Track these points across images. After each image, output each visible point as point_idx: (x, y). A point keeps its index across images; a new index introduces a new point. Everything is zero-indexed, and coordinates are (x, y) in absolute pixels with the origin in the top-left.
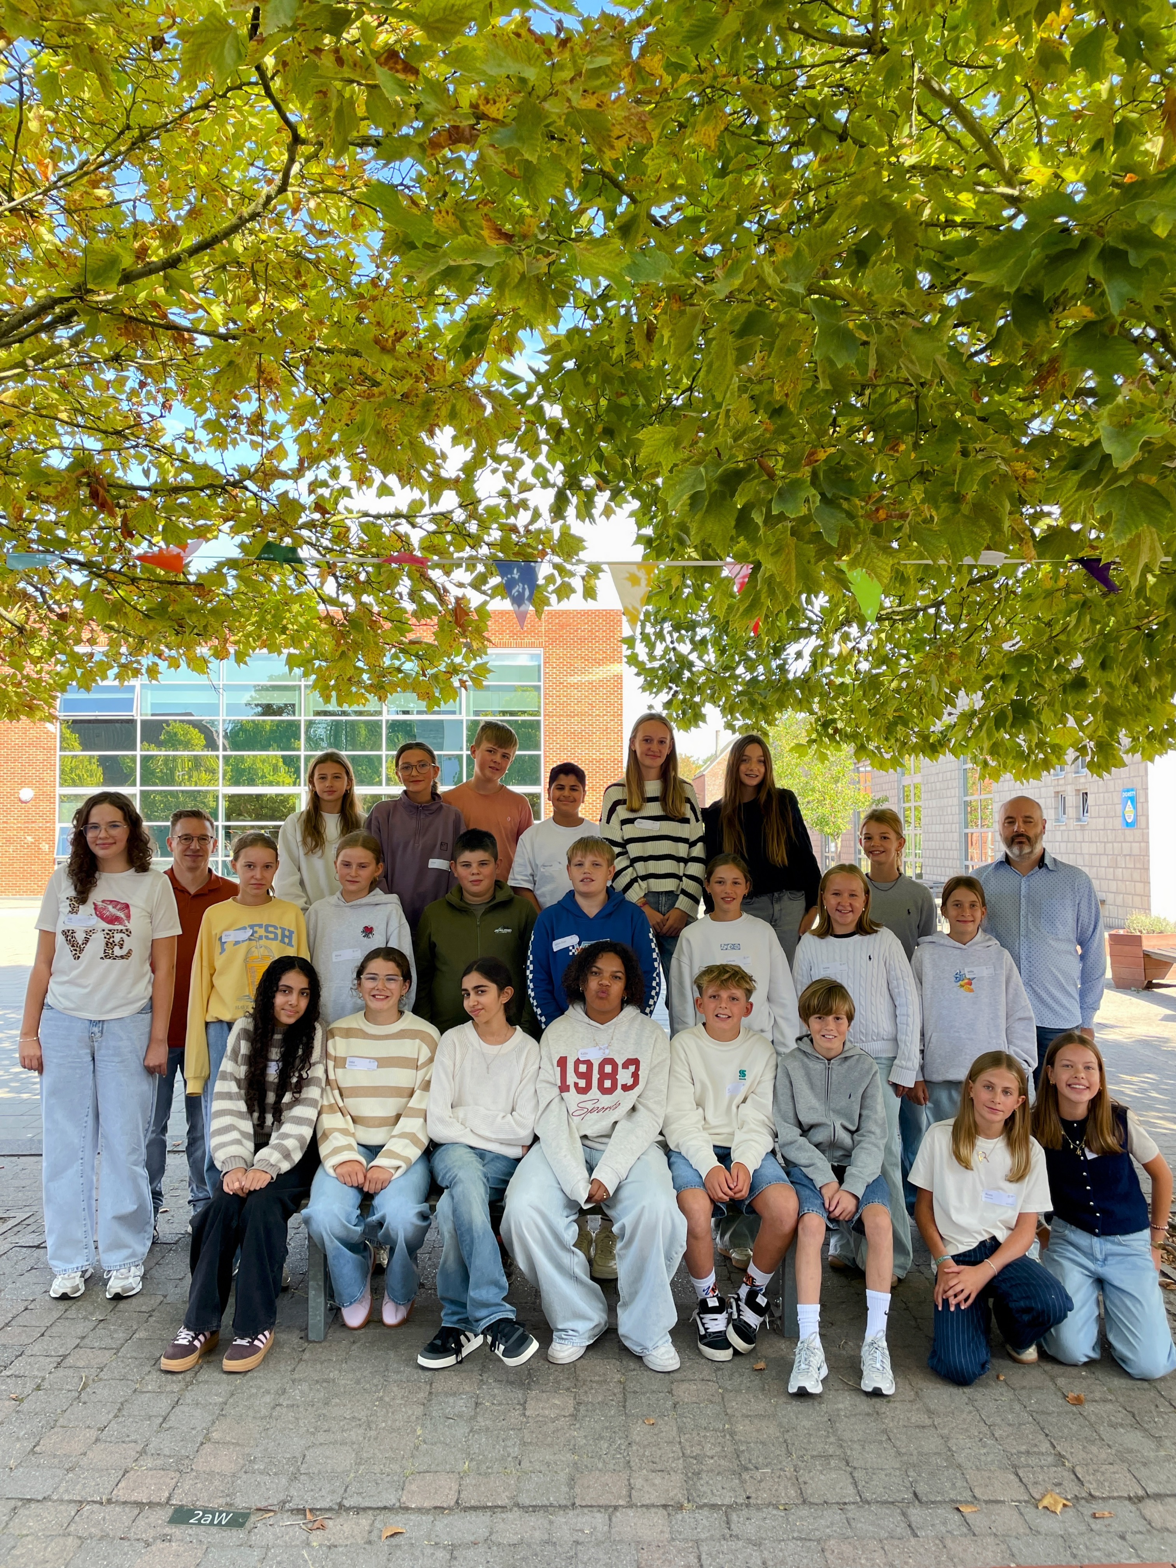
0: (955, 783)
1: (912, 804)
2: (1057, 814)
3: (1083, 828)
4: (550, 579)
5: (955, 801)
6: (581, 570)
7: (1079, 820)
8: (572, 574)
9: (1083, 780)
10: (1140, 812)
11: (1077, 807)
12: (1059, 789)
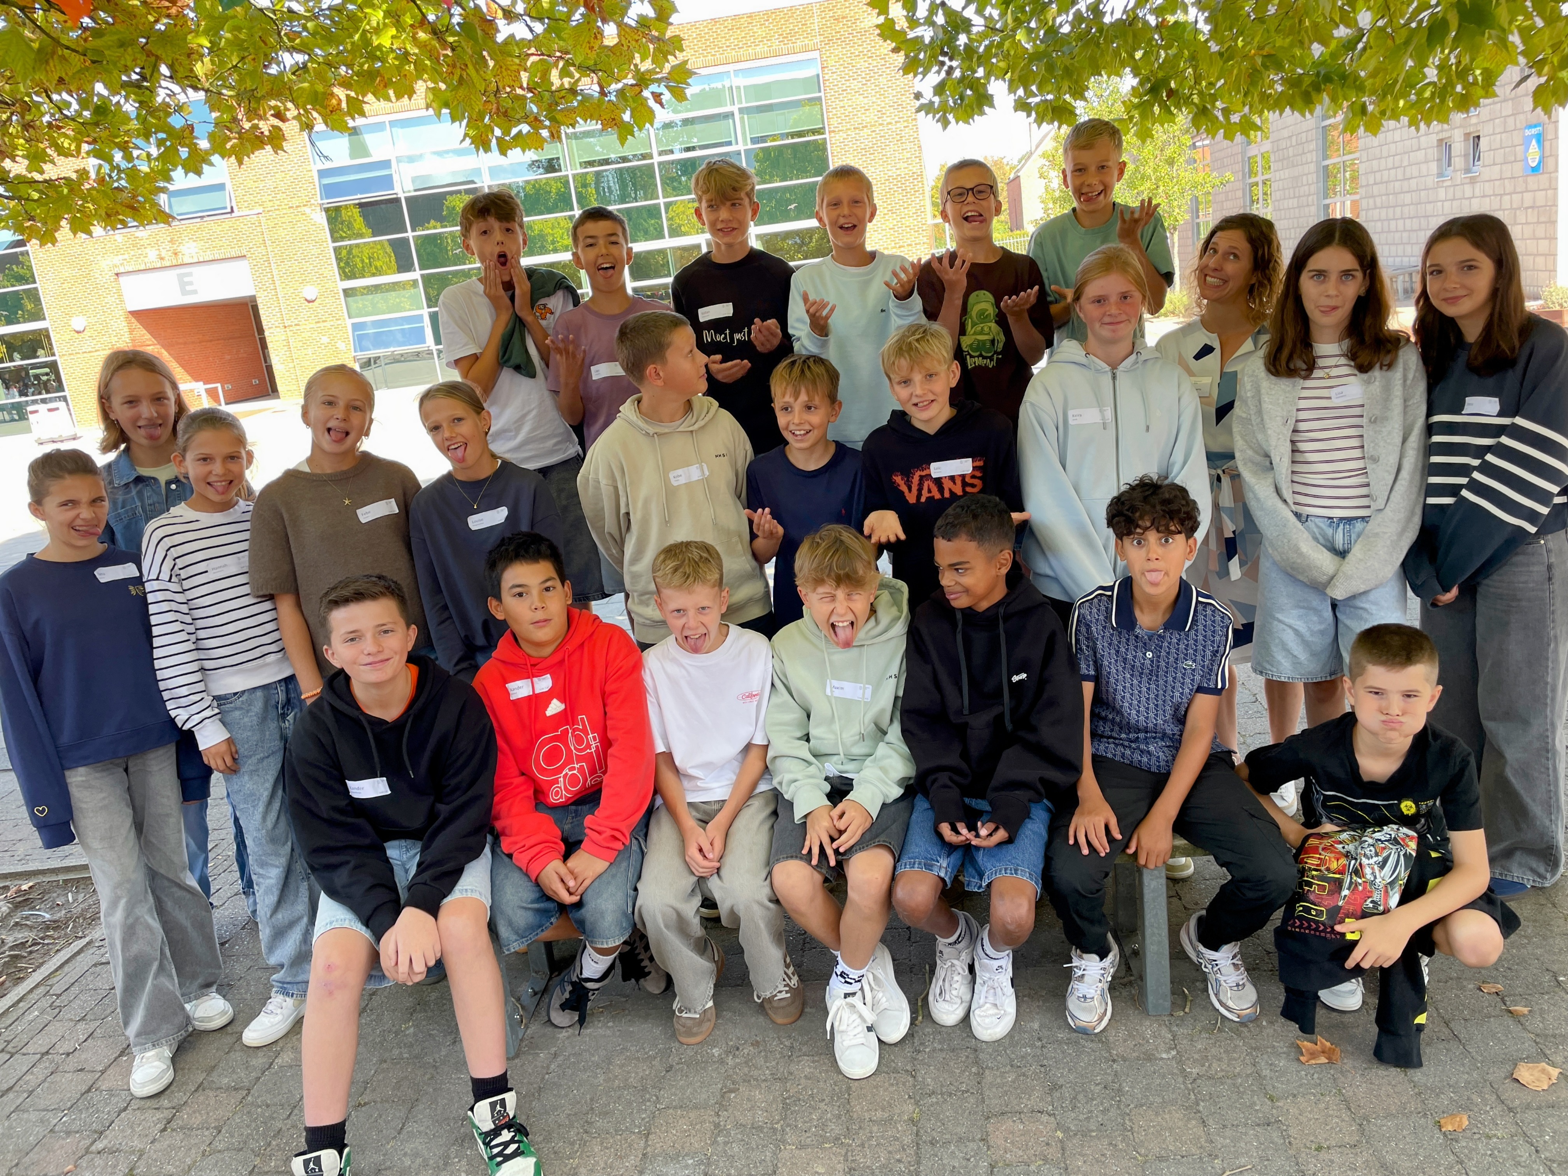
0: (1313, 146)
1: (1259, 179)
2: (1439, 167)
3: (1473, 181)
5: (1312, 167)
7: (1468, 171)
9: (1474, 120)
10: (1547, 153)
11: (1466, 155)
12: (1441, 136)
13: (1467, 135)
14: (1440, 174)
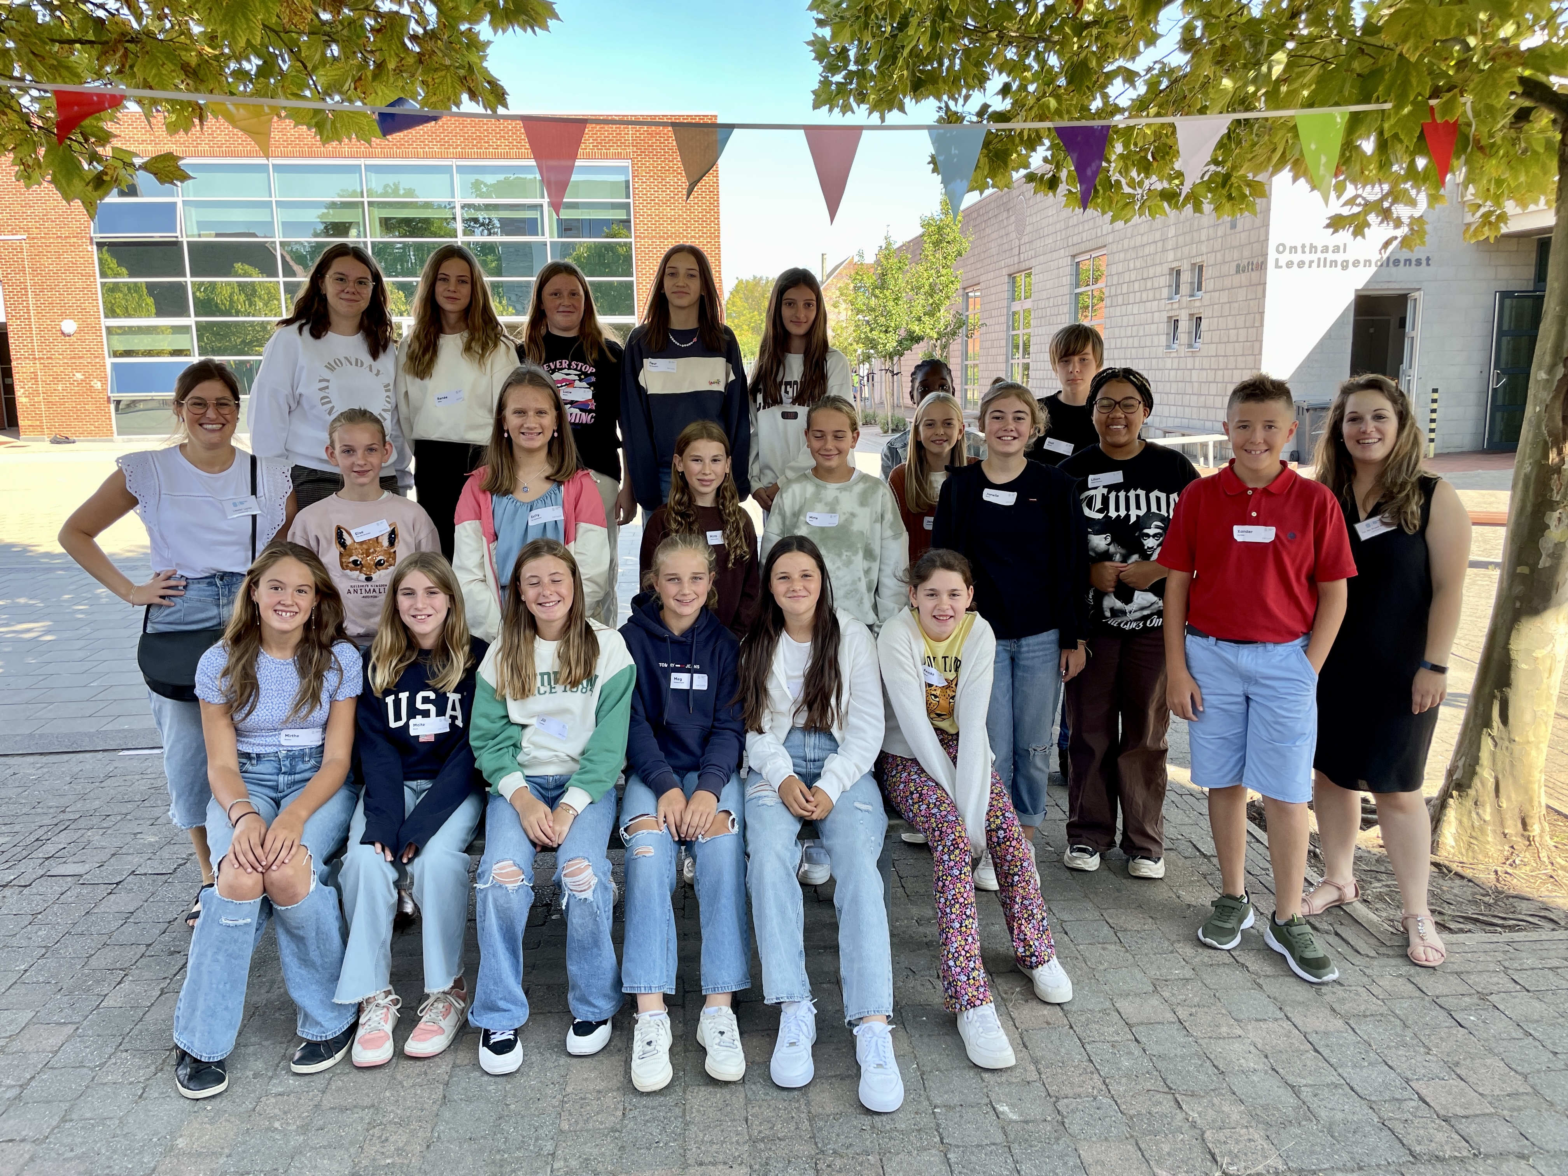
0: (1066, 309)
1: (1020, 331)
3: (1194, 355)
7: (1190, 346)
9: (1197, 304)
11: (1190, 333)
12: (1171, 314)
13: (1191, 315)
14: (1168, 347)
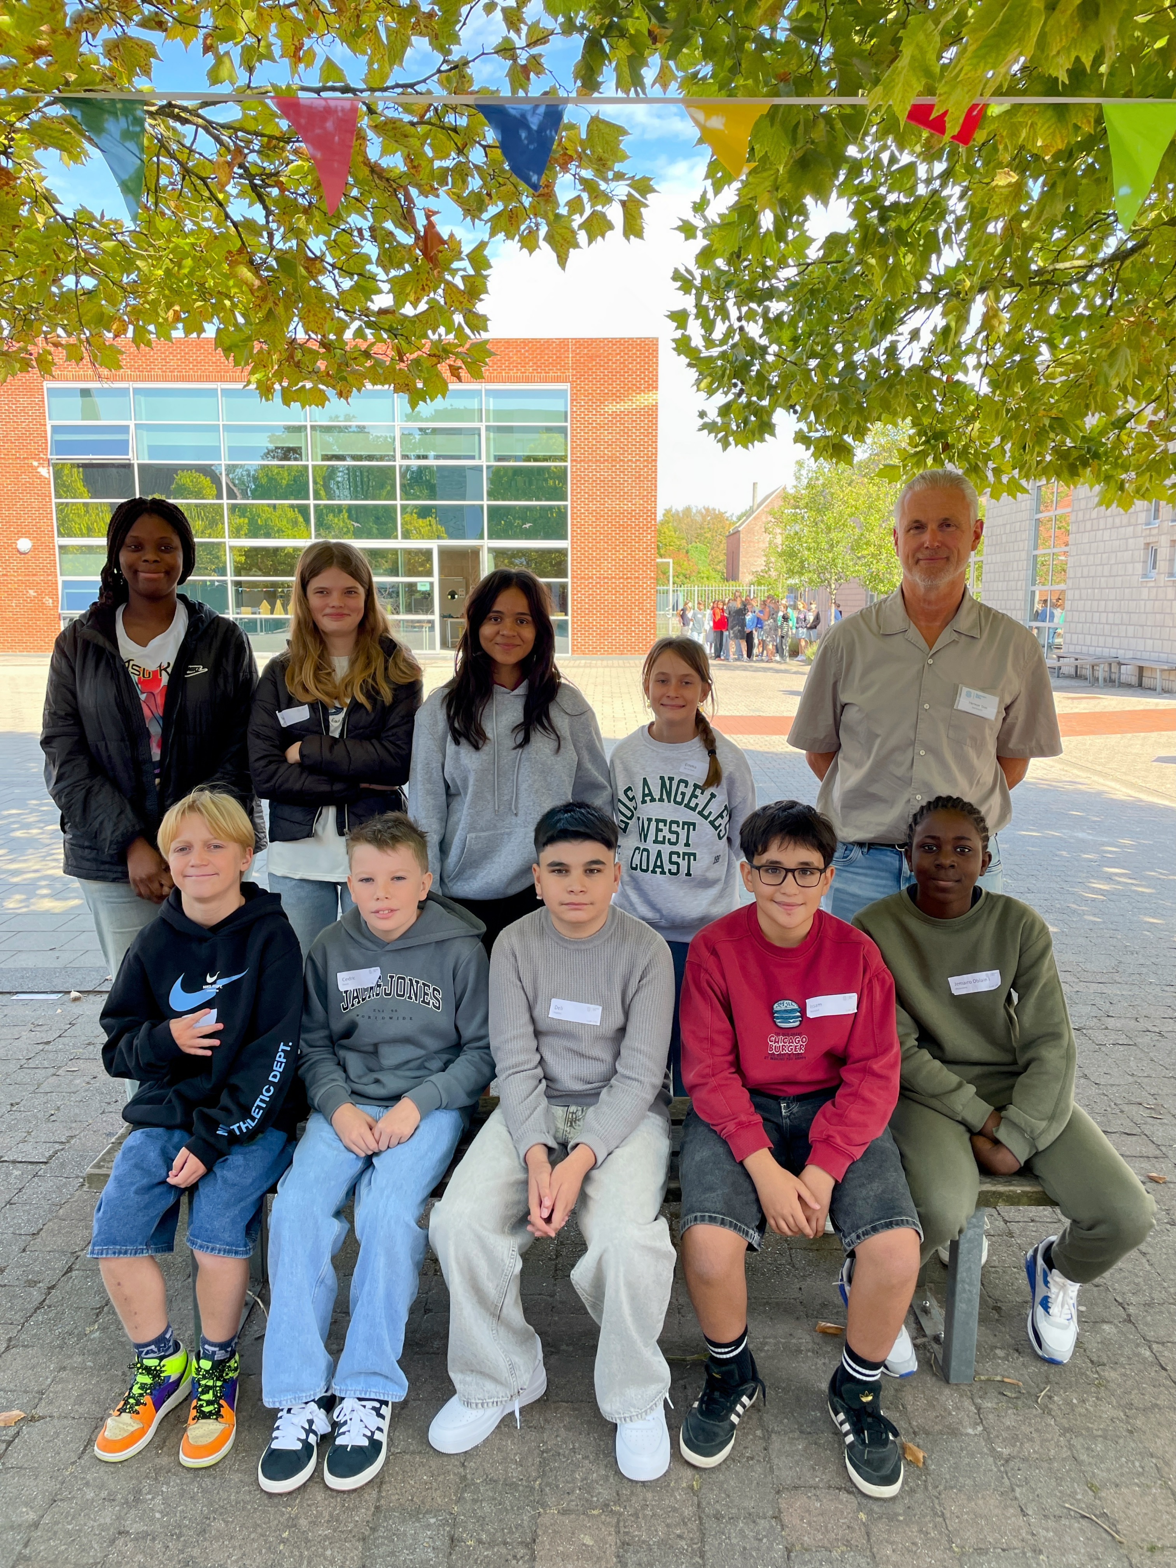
0: (1025, 535)
2: (1145, 568)
4: (575, 205)
6: (621, 190)
8: (607, 199)
14: (1145, 575)
